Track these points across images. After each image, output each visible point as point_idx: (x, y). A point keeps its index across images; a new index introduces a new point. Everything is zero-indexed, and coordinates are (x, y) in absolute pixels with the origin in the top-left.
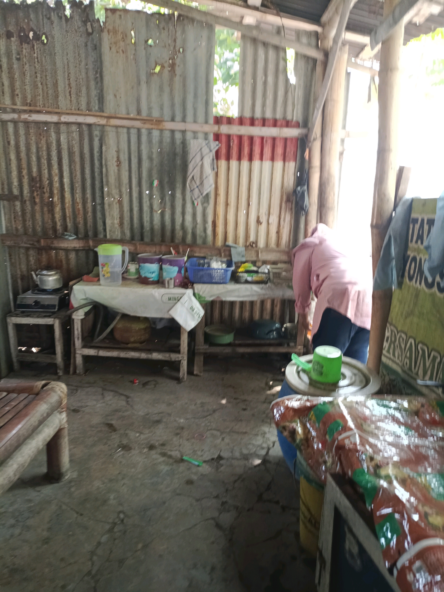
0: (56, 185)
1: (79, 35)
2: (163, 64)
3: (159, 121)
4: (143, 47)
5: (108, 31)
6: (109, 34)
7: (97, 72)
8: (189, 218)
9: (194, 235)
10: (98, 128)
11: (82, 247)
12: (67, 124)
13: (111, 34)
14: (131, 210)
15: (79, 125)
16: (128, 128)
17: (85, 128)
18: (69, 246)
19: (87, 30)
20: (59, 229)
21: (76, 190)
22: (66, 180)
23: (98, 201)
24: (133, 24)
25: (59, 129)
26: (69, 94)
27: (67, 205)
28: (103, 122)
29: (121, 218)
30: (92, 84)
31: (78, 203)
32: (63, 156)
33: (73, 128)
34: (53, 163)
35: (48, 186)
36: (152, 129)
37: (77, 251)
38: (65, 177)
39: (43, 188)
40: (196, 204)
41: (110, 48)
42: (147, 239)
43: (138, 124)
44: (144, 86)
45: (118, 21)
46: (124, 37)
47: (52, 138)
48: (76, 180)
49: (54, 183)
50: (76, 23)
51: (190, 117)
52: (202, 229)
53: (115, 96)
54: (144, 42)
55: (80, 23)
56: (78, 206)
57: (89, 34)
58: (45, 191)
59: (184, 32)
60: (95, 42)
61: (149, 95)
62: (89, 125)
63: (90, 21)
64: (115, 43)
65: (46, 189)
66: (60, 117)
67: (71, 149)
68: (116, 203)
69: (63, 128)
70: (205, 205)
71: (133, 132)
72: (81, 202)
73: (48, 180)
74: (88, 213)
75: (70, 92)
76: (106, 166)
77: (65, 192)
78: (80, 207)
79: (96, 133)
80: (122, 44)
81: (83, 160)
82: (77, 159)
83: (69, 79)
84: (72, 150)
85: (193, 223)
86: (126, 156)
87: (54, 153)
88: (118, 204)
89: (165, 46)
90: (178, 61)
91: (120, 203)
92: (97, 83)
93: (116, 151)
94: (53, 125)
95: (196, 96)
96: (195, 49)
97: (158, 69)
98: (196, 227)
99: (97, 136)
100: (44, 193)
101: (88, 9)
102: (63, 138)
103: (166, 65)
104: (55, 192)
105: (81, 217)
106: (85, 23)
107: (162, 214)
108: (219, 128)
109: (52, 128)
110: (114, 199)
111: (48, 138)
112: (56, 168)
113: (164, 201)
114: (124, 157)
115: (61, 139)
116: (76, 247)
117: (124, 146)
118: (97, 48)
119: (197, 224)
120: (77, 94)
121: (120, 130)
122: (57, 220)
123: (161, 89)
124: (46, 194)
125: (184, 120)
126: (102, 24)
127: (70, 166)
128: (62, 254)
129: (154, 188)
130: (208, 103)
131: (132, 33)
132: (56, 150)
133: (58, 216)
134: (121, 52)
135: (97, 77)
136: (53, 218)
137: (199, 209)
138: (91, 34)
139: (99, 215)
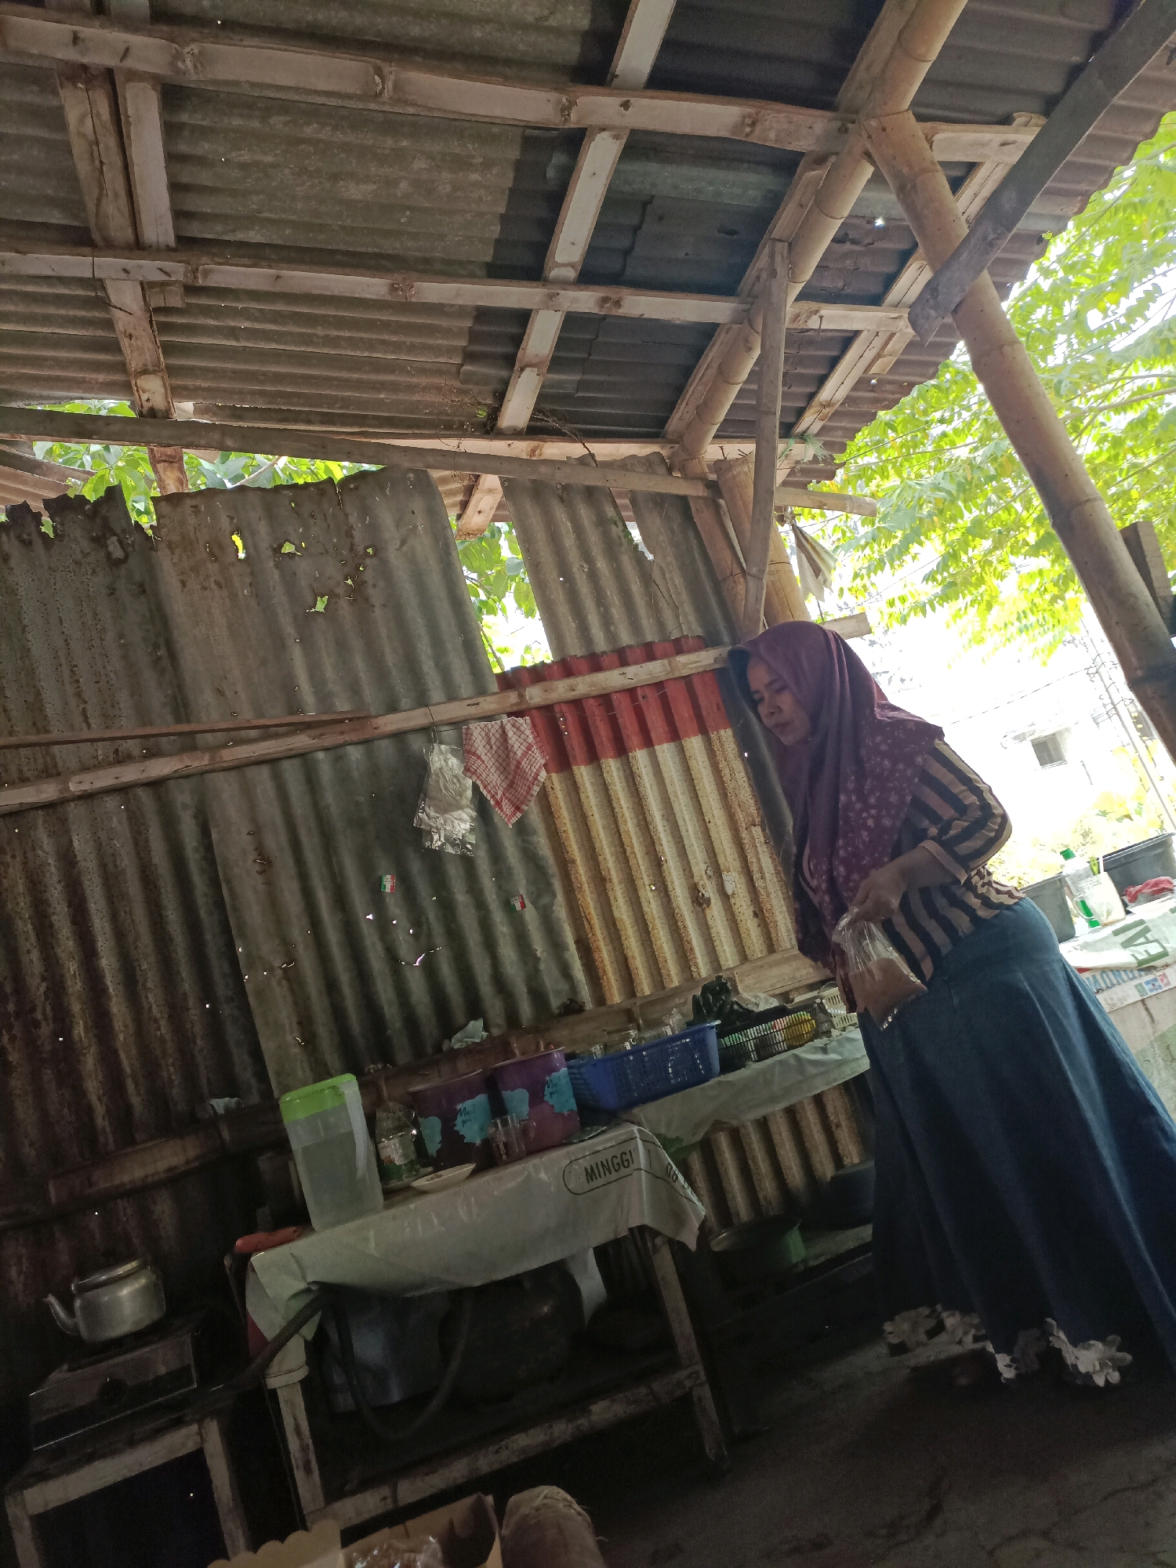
0: (75, 986)
1: (90, 571)
2: (332, 591)
3: (359, 719)
4: (271, 564)
5: (171, 546)
6: (173, 553)
7: (156, 646)
8: (508, 952)
9: (538, 996)
10: (186, 784)
11: (197, 1158)
12: (88, 797)
13: (177, 552)
14: (331, 986)
15: (127, 794)
16: (272, 761)
17: (144, 796)
18: (150, 1170)
19: (109, 555)
20: (104, 1129)
21: (146, 980)
22: (107, 962)
23: (222, 989)
24: (232, 518)
25: (64, 821)
26: (81, 719)
27: (121, 1037)
28: (198, 762)
29: (305, 1023)
30: (149, 678)
31: (156, 1021)
32: (88, 892)
33: (108, 805)
34: (57, 925)
35: (47, 998)
36: (346, 744)
37: (174, 1180)
38: (102, 954)
39: (33, 1009)
40: (518, 906)
41: (183, 584)
42: (403, 1056)
43: (301, 741)
44: (297, 653)
45: (192, 520)
46: (216, 551)
47: (44, 851)
48: (140, 950)
49: (69, 983)
50: (74, 546)
51: (436, 694)
52: (556, 972)
53: (220, 692)
54: (270, 553)
55: (86, 545)
56: (159, 1029)
57: (116, 563)
58: (39, 1016)
59: (365, 510)
60: (137, 578)
61: (314, 670)
62: (156, 785)
63: (115, 534)
64: (195, 569)
65: (43, 1011)
66: (66, 782)
67: (110, 866)
68: (279, 983)
69: (75, 812)
70: (545, 900)
71: (292, 772)
72: (166, 1016)
73: (44, 979)
74: (195, 1043)
75: (84, 712)
76: (228, 881)
77: (109, 998)
78: (163, 1031)
79: (183, 798)
80: (212, 567)
81: (156, 886)
82: (133, 887)
83: (78, 681)
84: (116, 866)
85: (525, 963)
86: (284, 839)
87: (56, 894)
88: (284, 982)
89: (327, 552)
90: (369, 576)
91: (292, 978)
92: (162, 672)
93: (249, 834)
94: (40, 812)
95: (437, 642)
96: (403, 542)
97: (320, 606)
98: (537, 971)
99: (185, 806)
100: (36, 1024)
101: (103, 511)
102: (81, 844)
103: (340, 591)
104: (76, 1008)
105: (173, 1065)
106: (99, 541)
107: (430, 969)
108: (521, 696)
109: (40, 822)
110: (271, 970)
111: (30, 854)
112: (69, 934)
113: (425, 927)
114: (276, 842)
115: (76, 844)
116: (176, 1167)
117: (270, 810)
118: (147, 589)
119: (537, 959)
120: (105, 716)
121: (251, 772)
122: (94, 1099)
123: (342, 646)
124: (44, 1024)
125: (422, 700)
126: (150, 532)
127: (114, 917)
128: (125, 1210)
129: (388, 900)
130: (472, 646)
131: (236, 538)
132: (59, 882)
133: (93, 1086)
134: (213, 586)
135: (159, 658)
136: (79, 1092)
137: (530, 915)
138: (125, 560)
139: (233, 1034)
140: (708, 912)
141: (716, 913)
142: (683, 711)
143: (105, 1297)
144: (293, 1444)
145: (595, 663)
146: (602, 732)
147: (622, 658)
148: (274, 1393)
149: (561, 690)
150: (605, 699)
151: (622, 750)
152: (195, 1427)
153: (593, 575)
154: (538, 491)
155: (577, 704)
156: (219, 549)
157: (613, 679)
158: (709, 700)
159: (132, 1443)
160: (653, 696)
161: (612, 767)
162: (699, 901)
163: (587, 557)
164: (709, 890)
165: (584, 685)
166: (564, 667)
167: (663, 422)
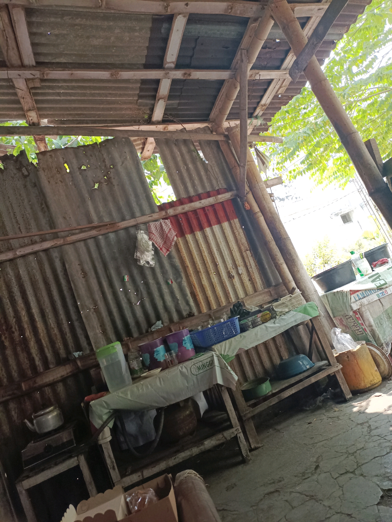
0: (25, 319)
1: (17, 180)
2: (100, 181)
3: (113, 224)
4: (78, 173)
5: (44, 169)
6: (44, 171)
7: (42, 204)
8: (168, 298)
9: (179, 312)
10: (56, 250)
11: (71, 372)
12: (23, 256)
13: (46, 171)
14: (110, 313)
15: (36, 254)
16: (85, 240)
17: (42, 255)
18: (55, 377)
19: (23, 174)
20: (39, 365)
21: (48, 316)
22: (35, 310)
23: (74, 317)
24: (64, 159)
25: (16, 265)
26: (19, 230)
27: (42, 334)
28: (59, 242)
29: (102, 325)
30: (40, 214)
31: (53, 328)
32: (26, 288)
33: (30, 259)
34: (17, 299)
35: (16, 324)
36: (108, 233)
37: (63, 380)
38: (33, 308)
39: (11, 328)
40: (170, 283)
41: (49, 182)
42: (136, 335)
43: (94, 233)
44: (89, 203)
45: (50, 160)
46: (59, 170)
47: (10, 275)
48: (45, 306)
49: (23, 318)
50: (11, 172)
51: (138, 214)
52: (184, 304)
53: (65, 218)
54: (77, 169)
55: (15, 171)
56: (54, 331)
57: (25, 177)
58: (14, 330)
59: (109, 153)
60: (33, 181)
61: (96, 208)
62: (46, 251)
63: (25, 167)
64: (52, 177)
65: (15, 327)
66: (15, 251)
67: (33, 279)
68: (93, 313)
69: (20, 262)
70: (179, 280)
71: (91, 243)
72: (56, 327)
73: (14, 317)
74: (66, 335)
75: (19, 228)
76: (73, 281)
77: (36, 322)
78: (56, 332)
79: (55, 254)
80: (58, 176)
81: (49, 284)
82: (41, 285)
83: (16, 218)
84: (35, 278)
85: (174, 301)
86: (90, 265)
87: (16, 290)
88: (94, 313)
89: (97, 168)
90: (112, 175)
91: (97, 311)
92: (44, 212)
93: (79, 265)
94: (8, 262)
95: (137, 196)
96: (123, 163)
97: (96, 186)
98: (178, 303)
99: (56, 257)
100: (13, 333)
101: (20, 159)
102: (23, 272)
103: (102, 181)
104: (26, 326)
105: (60, 342)
106: (19, 169)
107: (143, 306)
108: (166, 212)
109: (8, 266)
110: (90, 309)
111: (5, 277)
112: (21, 302)
113: (140, 291)
114: (88, 267)
115: (21, 272)
116: (64, 376)
117: (85, 257)
118: (37, 185)
119: (178, 300)
120: (26, 228)
121: (78, 244)
122: (34, 355)
123: (105, 200)
124: (16, 332)
125: (133, 216)
126: (36, 165)
127: (36, 295)
128: (48, 390)
129: (127, 284)
130: (149, 198)
131: (66, 165)
132: (16, 285)
133: (34, 351)
134: (59, 182)
135: (43, 208)
136: (29, 354)
137: (175, 286)
138: (28, 176)
139: (79, 331)
140: (233, 280)
141: (236, 280)
142: (221, 214)
143: (43, 419)
144: (108, 461)
145: (190, 200)
146: (194, 222)
147: (200, 197)
148: (101, 446)
149: (180, 209)
150: (195, 212)
151: (201, 229)
152: (76, 458)
153: (188, 170)
154: (167, 142)
155: (185, 214)
156: (60, 169)
157: (197, 205)
158: (229, 209)
159: (56, 464)
160: (211, 210)
161: (199, 234)
162: (230, 277)
163: (186, 164)
164: (234, 273)
165: (187, 207)
166: (180, 202)
167: (208, 115)
